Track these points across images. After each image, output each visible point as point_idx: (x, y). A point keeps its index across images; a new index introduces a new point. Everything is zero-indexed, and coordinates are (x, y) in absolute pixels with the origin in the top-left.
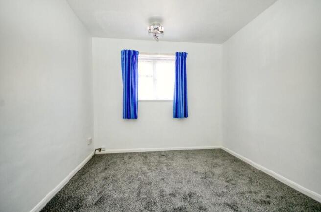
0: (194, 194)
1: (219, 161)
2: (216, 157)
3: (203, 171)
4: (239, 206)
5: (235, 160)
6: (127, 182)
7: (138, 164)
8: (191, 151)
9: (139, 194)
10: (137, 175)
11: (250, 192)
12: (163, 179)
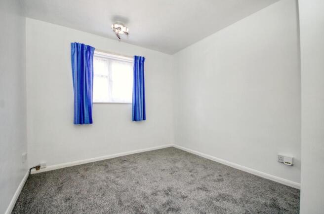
0: (172, 188)
1: (176, 157)
2: (173, 154)
3: (168, 167)
4: (207, 187)
5: (188, 154)
6: (100, 196)
7: (101, 175)
8: (149, 152)
9: (121, 203)
10: (107, 186)
11: (209, 176)
12: (138, 183)
